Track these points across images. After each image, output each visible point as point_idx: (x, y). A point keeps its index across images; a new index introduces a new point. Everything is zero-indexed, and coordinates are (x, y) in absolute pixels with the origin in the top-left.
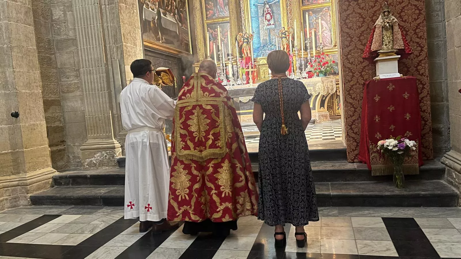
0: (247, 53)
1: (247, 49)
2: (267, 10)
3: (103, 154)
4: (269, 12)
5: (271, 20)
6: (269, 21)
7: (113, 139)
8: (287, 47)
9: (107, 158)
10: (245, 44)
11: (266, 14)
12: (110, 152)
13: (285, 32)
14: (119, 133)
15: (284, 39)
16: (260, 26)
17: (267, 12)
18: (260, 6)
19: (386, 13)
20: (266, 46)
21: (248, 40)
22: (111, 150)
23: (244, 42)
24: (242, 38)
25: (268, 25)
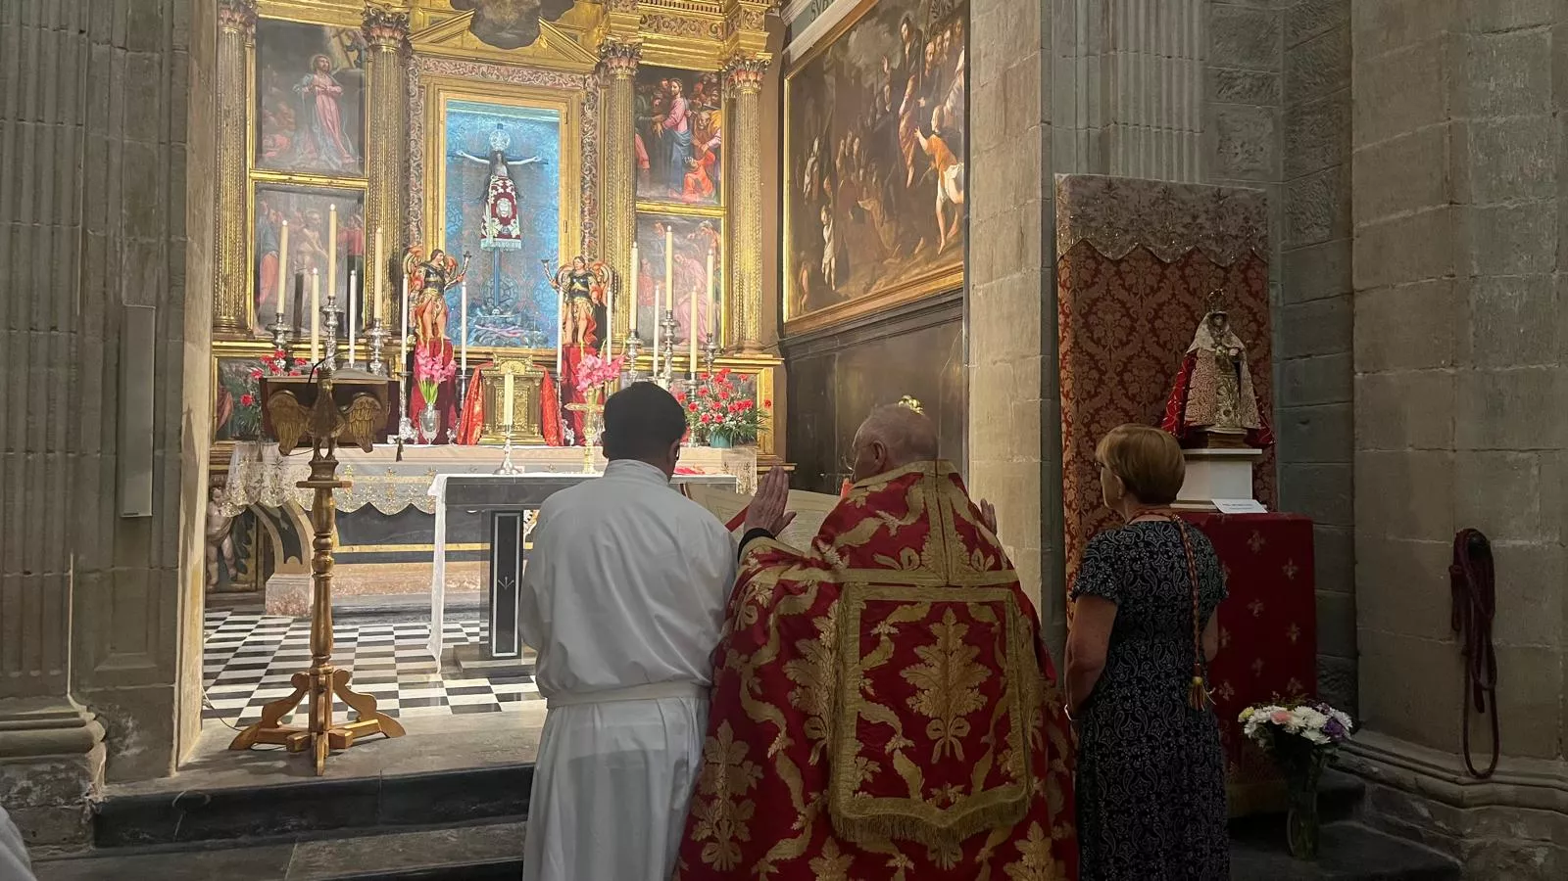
0: (434, 325)
1: (436, 311)
2: (500, 183)
3: (11, 782)
4: (508, 190)
5: (512, 221)
6: (505, 221)
7: (69, 696)
8: (587, 328)
9: (32, 799)
10: (431, 292)
11: (498, 197)
12: (54, 771)
13: (585, 276)
14: (96, 665)
15: (580, 300)
16: (465, 233)
17: (501, 190)
18: (472, 161)
19: (1219, 321)
20: (484, 307)
21: (442, 277)
22: (61, 761)
23: (427, 284)
24: (423, 269)
25: (500, 235)
